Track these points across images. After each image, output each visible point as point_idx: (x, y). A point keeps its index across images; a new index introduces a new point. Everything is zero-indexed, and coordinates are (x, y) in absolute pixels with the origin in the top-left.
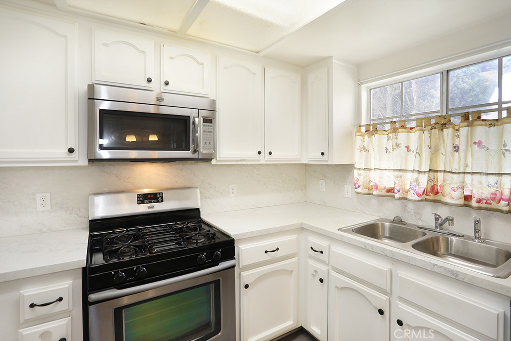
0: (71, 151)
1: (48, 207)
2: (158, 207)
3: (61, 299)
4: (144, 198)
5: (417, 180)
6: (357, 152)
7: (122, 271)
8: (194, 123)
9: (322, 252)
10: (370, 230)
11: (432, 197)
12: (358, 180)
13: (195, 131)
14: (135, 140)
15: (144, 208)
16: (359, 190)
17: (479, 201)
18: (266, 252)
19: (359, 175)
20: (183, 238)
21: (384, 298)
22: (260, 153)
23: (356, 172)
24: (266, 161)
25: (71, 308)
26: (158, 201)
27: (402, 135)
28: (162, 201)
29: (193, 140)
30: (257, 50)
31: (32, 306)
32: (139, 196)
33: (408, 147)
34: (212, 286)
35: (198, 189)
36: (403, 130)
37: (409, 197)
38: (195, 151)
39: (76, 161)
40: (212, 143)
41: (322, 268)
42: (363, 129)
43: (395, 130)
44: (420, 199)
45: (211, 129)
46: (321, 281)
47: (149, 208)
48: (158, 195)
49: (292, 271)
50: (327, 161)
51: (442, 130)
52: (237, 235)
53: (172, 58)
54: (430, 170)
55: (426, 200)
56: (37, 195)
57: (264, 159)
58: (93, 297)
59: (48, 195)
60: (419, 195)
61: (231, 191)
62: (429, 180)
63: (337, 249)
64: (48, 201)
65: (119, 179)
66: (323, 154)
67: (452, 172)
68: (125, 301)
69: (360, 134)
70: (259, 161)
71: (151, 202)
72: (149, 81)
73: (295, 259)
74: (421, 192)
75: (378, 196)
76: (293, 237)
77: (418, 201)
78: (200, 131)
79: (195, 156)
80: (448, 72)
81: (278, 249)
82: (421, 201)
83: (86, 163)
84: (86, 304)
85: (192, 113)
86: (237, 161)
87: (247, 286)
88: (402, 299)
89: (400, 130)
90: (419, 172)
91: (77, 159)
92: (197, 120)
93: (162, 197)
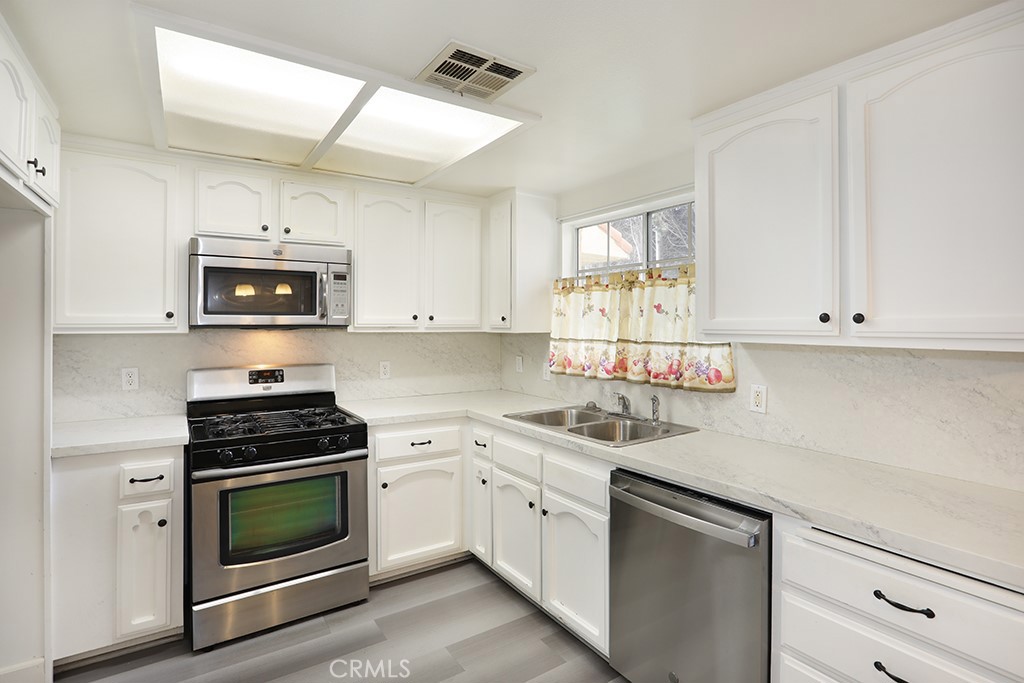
0: (170, 315)
1: (135, 386)
2: (277, 389)
3: (161, 477)
4: (257, 377)
5: (605, 353)
6: (554, 315)
7: (230, 450)
8: (321, 280)
9: (485, 446)
10: (554, 419)
11: (620, 374)
12: (554, 355)
13: (322, 290)
14: (253, 293)
15: (259, 390)
16: (553, 368)
17: (656, 377)
18: (413, 444)
19: (555, 348)
20: (302, 421)
21: (535, 488)
22: (415, 318)
23: (552, 343)
24: (427, 328)
25: (172, 489)
26: (276, 381)
27: (597, 295)
28: (282, 381)
29: (321, 302)
30: (412, 181)
31: (132, 481)
32: (251, 374)
33: (602, 311)
34: (338, 479)
35: (333, 367)
36: (597, 288)
37: (599, 375)
38: (323, 316)
39: (175, 328)
40: (345, 305)
41: (486, 465)
42: (560, 286)
43: (587, 288)
44: (610, 377)
45: (343, 288)
46: (484, 482)
47: (264, 389)
48: (277, 373)
49: (453, 473)
50: (510, 329)
51: (630, 289)
52: (372, 420)
53: (294, 198)
54: (618, 340)
55: (615, 378)
56: (123, 370)
57: (423, 325)
58: (197, 474)
59: (135, 370)
60: (608, 372)
61: (382, 369)
62: (618, 353)
63: (502, 440)
64: (135, 378)
65: (226, 351)
66: (503, 319)
67: (636, 342)
68: (229, 484)
69: (557, 291)
70: (417, 328)
71: (267, 382)
72: (265, 229)
73: (457, 458)
74: (610, 368)
75: (571, 375)
76: (456, 428)
77: (608, 379)
78: (329, 290)
79: (324, 322)
80: (648, 213)
81: (430, 442)
82: (612, 379)
83: (187, 330)
84: (189, 482)
85: (318, 269)
86: (384, 328)
87: (385, 486)
88: (551, 488)
89: (594, 288)
90: (609, 342)
91: (176, 325)
92: (325, 276)
93: (282, 376)
